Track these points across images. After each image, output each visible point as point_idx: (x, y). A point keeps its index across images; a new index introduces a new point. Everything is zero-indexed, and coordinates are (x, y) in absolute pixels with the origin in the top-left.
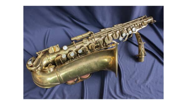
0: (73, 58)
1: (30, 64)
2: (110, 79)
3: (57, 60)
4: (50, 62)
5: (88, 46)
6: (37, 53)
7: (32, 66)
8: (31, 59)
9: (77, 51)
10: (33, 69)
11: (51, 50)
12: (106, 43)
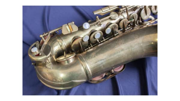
0: (98, 41)
1: (36, 52)
2: (152, 71)
3: (75, 45)
4: (63, 49)
5: (118, 23)
6: (41, 36)
7: (38, 55)
8: (34, 44)
9: (103, 31)
10: (40, 59)
11: (66, 29)
12: (142, 20)
